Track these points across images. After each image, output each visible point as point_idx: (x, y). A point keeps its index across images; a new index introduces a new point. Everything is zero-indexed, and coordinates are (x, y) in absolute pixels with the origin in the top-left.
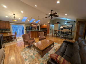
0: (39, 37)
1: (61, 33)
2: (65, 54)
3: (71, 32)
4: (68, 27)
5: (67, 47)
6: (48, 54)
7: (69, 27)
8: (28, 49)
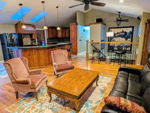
0: (54, 64)
1: (109, 50)
2: (128, 93)
3: (131, 45)
4: (123, 32)
5: (129, 81)
6: (89, 104)
7: (126, 33)
8: (31, 102)
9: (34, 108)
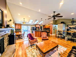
0: (42, 37)
9: (31, 50)
